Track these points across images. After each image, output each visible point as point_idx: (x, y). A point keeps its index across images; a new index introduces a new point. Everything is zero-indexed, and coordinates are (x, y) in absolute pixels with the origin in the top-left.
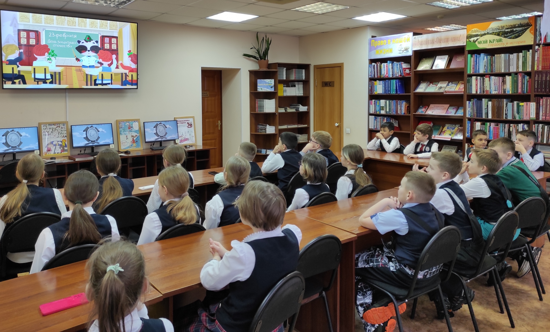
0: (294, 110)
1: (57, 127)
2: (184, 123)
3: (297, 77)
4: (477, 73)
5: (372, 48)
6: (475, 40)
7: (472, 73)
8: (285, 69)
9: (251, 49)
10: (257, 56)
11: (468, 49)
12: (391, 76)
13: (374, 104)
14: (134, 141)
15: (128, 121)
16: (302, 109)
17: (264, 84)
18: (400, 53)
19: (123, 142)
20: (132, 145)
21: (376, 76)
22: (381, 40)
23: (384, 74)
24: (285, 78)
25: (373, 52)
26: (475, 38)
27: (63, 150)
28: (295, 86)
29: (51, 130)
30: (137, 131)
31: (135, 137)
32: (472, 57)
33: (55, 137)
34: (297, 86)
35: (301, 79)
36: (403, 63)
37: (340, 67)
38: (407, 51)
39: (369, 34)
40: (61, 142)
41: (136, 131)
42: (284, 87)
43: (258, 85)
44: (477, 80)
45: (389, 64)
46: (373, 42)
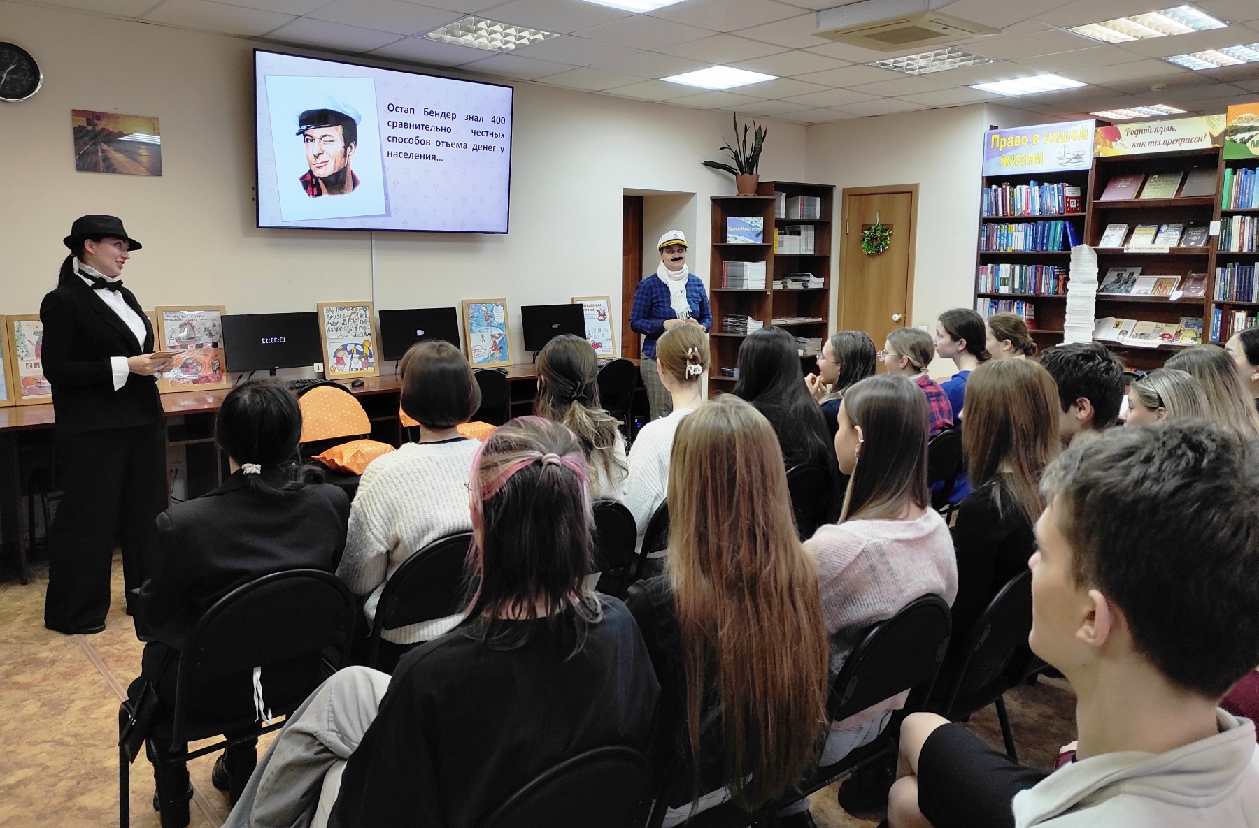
0: (798, 286)
1: (353, 313)
2: (591, 310)
3: (805, 213)
4: (1244, 208)
5: (990, 152)
6: (1246, 138)
7: (1232, 208)
8: (784, 194)
9: (721, 149)
10: (735, 166)
11: (1226, 156)
12: (1037, 214)
13: (992, 272)
14: (496, 347)
15: (484, 303)
16: (815, 282)
17: (742, 229)
18: (1061, 164)
19: (477, 348)
20: (492, 355)
21: (1000, 214)
22: (1015, 134)
23: (1021, 209)
24: (783, 216)
25: (994, 161)
26: (1246, 135)
27: (366, 365)
28: (799, 234)
29: (342, 320)
30: (500, 324)
31: (498, 338)
32: (1234, 173)
33: (349, 335)
34: (803, 233)
35: (812, 218)
36: (1067, 185)
37: (910, 193)
38: (1080, 160)
39: (984, 121)
40: (362, 345)
41: (499, 326)
42: (779, 234)
43: (729, 228)
44: (1243, 222)
45: (1034, 189)
46: (995, 139)
